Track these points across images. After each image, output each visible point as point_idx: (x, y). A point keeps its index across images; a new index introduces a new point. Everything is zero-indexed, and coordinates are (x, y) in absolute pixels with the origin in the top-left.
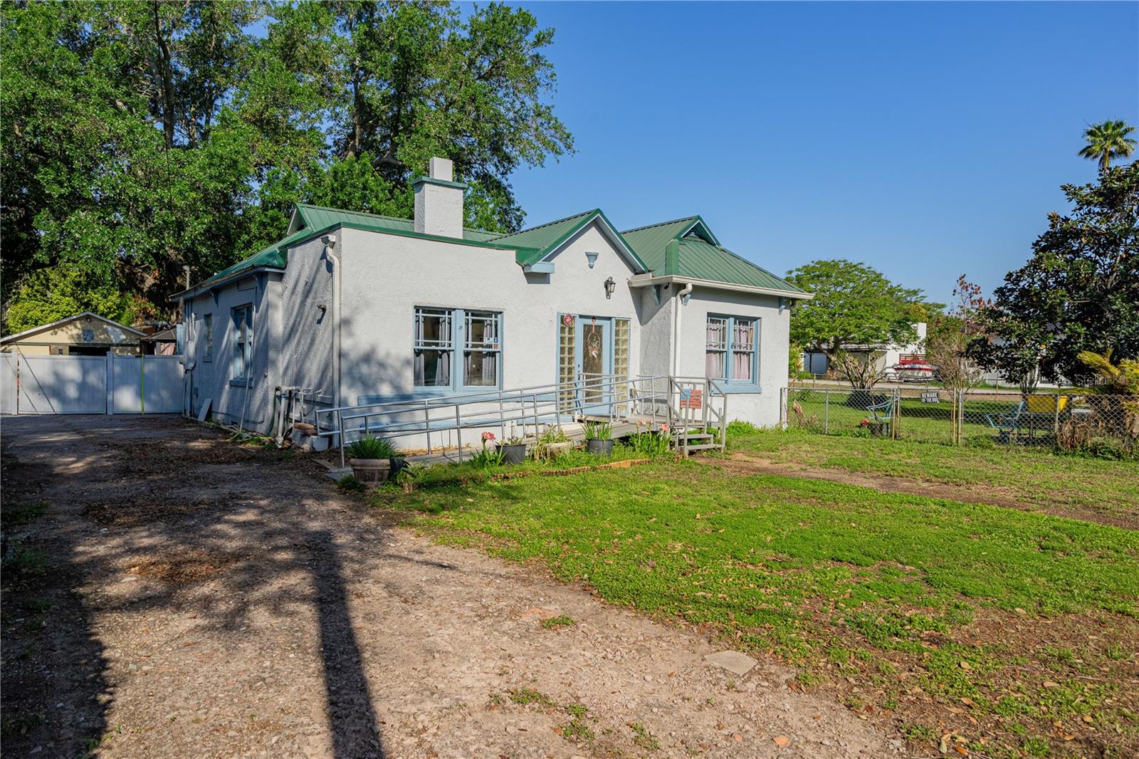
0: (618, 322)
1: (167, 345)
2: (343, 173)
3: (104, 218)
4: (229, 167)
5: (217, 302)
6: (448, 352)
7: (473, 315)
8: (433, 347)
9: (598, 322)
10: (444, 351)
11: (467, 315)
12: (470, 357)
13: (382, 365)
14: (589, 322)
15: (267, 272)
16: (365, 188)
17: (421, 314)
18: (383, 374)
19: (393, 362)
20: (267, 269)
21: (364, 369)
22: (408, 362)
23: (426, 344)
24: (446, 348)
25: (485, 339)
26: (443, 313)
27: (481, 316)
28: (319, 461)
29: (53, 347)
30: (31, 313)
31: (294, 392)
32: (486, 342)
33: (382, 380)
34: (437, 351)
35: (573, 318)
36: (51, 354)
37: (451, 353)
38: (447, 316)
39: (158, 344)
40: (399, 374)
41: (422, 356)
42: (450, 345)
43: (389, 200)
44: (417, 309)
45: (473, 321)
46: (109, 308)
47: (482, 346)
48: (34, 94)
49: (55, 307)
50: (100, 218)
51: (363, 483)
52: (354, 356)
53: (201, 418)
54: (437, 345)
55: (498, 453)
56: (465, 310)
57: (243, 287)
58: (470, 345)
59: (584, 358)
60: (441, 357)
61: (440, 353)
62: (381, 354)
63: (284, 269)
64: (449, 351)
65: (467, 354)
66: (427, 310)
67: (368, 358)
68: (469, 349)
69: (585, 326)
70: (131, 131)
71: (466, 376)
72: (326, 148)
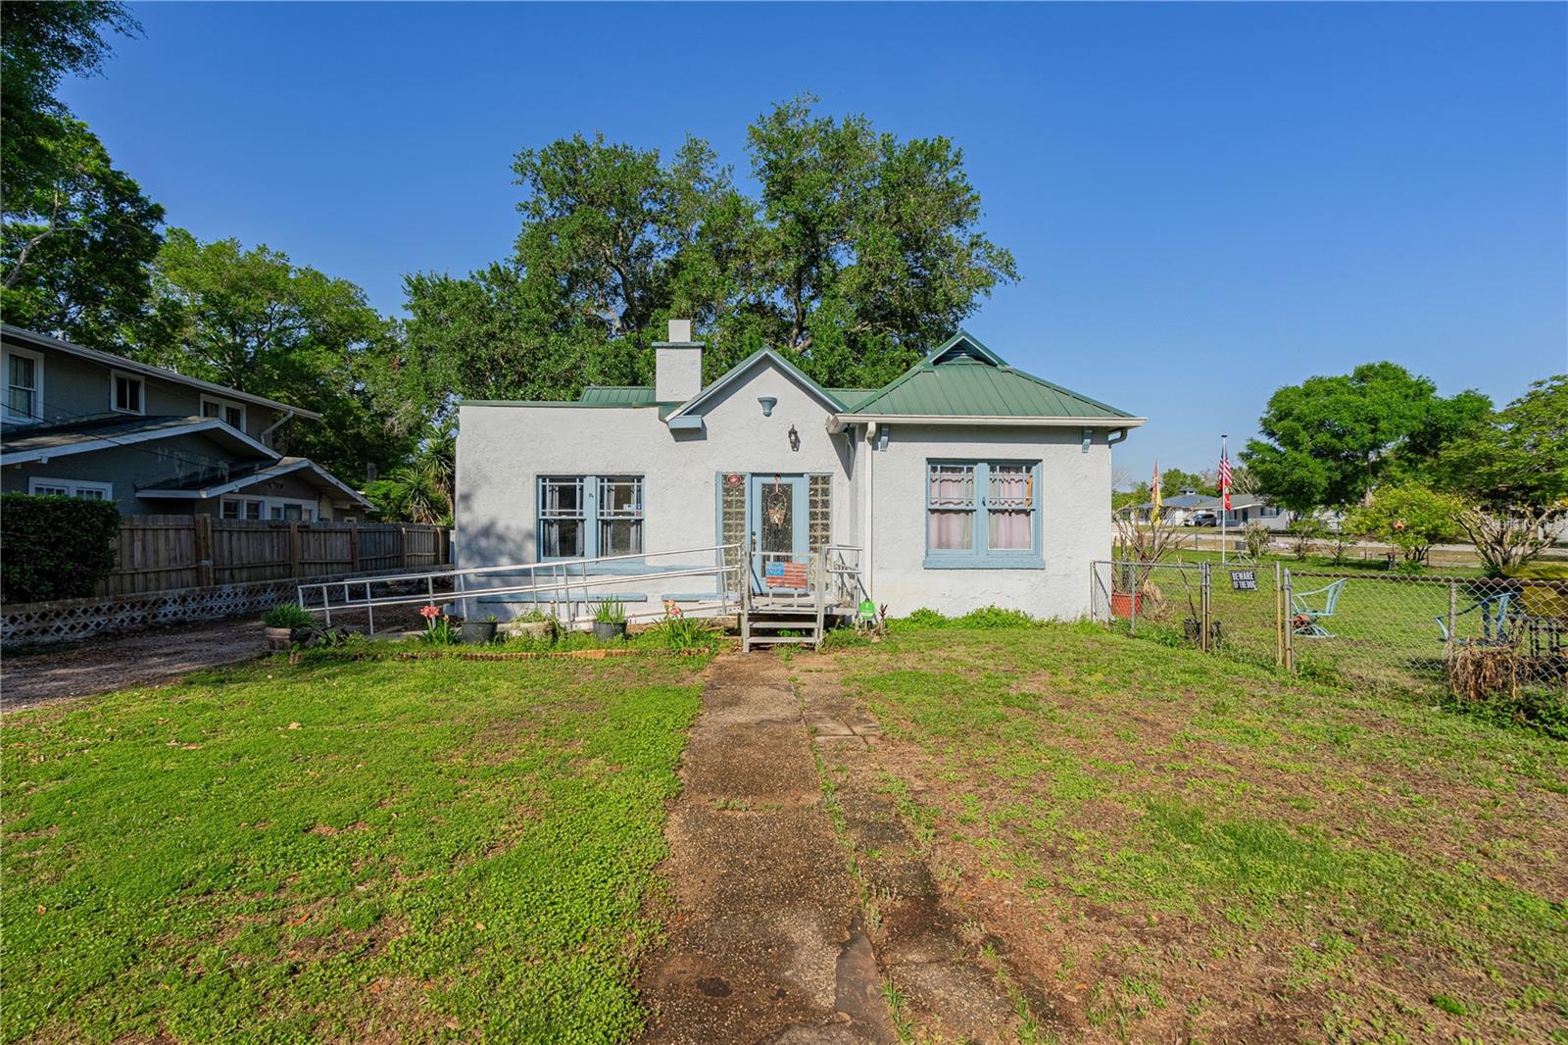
0: (814, 480)
8: (564, 517)
9: (784, 480)
10: (579, 520)
13: (501, 538)
14: (771, 480)
17: (547, 483)
18: (502, 547)
19: (513, 535)
21: (483, 543)
22: (529, 535)
24: (579, 517)
25: (625, 506)
26: (574, 480)
27: (620, 481)
32: (626, 509)
33: (501, 553)
34: (568, 520)
35: (741, 478)
37: (585, 523)
38: (577, 483)
40: (520, 547)
41: (552, 526)
42: (581, 514)
44: (543, 478)
45: (610, 487)
47: (622, 514)
52: (472, 530)
54: (571, 514)
56: (597, 476)
58: (606, 513)
59: (764, 524)
60: (575, 527)
61: (575, 522)
62: (500, 527)
64: (582, 519)
65: (607, 523)
66: (554, 478)
67: (487, 531)
68: (605, 517)
69: (764, 485)
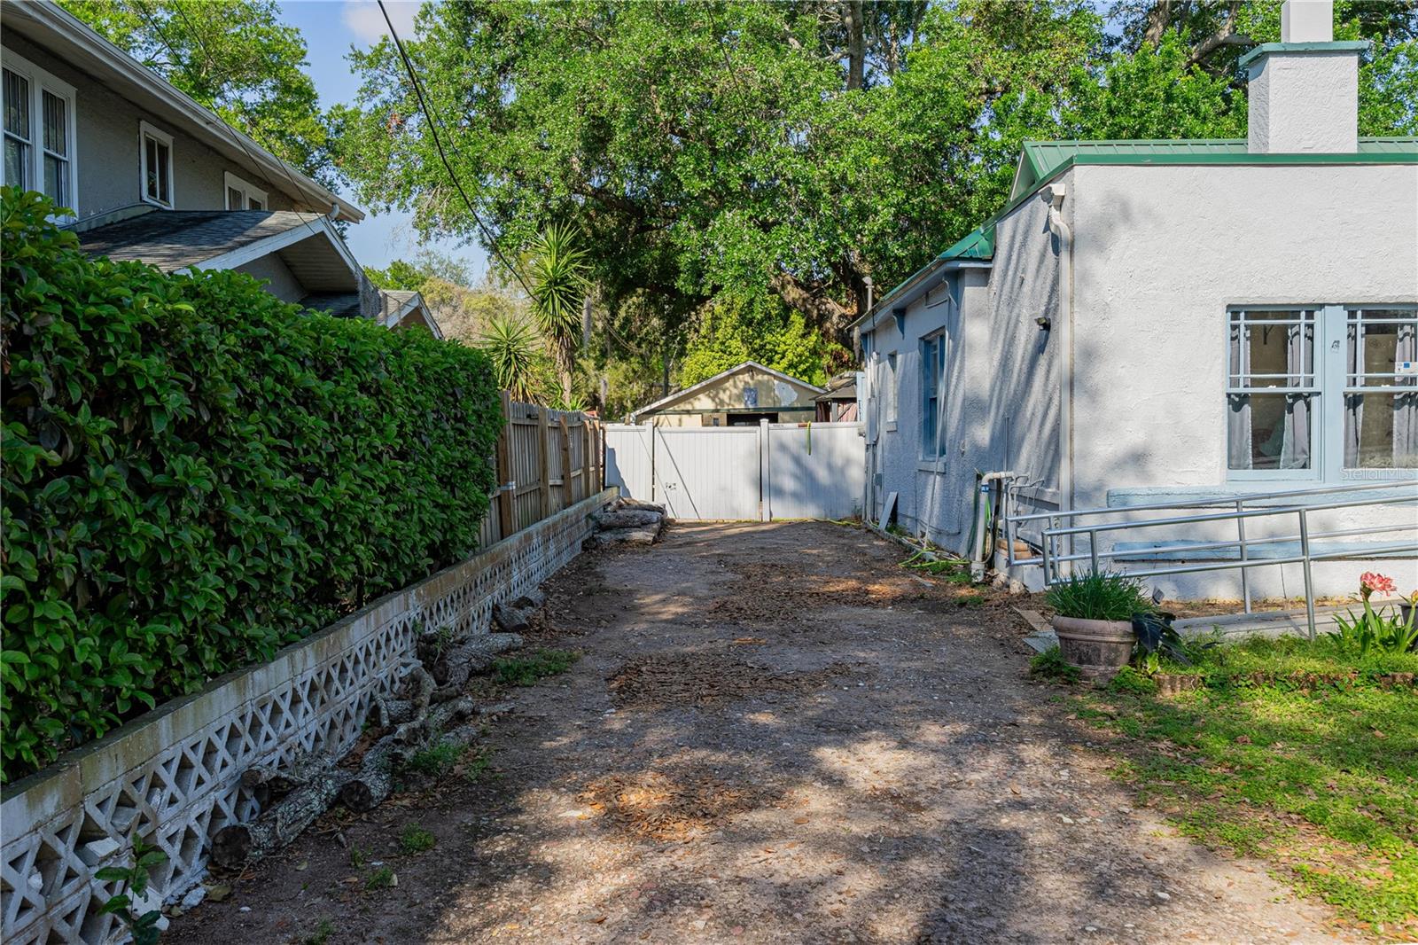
1: (846, 406)
2: (1128, 78)
3: (757, 217)
4: (934, 104)
5: (902, 330)
6: (1306, 398)
7: (1367, 314)
8: (1272, 389)
10: (1297, 396)
11: (1352, 315)
12: (1361, 408)
15: (962, 270)
16: (1169, 98)
17: (1242, 321)
20: (962, 265)
23: (1255, 383)
24: (1302, 389)
25: (1399, 365)
26: (1296, 315)
27: (1384, 314)
28: (1024, 613)
29: (706, 415)
30: (706, 369)
31: (1004, 483)
32: (1400, 371)
34: (1283, 395)
36: (704, 425)
37: (1315, 400)
38: (1303, 320)
39: (834, 405)
41: (1247, 409)
42: (1311, 382)
43: (1225, 113)
44: (1234, 311)
45: (1369, 329)
46: (800, 356)
47: (1391, 381)
48: (665, 49)
49: (734, 358)
50: (751, 218)
51: (1074, 665)
53: (883, 523)
54: (1283, 382)
55: (1406, 622)
56: (1346, 305)
57: (934, 300)
58: (1360, 381)
60: (1291, 411)
61: (1290, 401)
63: (990, 261)
64: (1310, 394)
65: (1353, 402)
66: (1254, 312)
68: (1359, 389)
70: (789, 76)
71: (1352, 450)
72: (1111, 44)
